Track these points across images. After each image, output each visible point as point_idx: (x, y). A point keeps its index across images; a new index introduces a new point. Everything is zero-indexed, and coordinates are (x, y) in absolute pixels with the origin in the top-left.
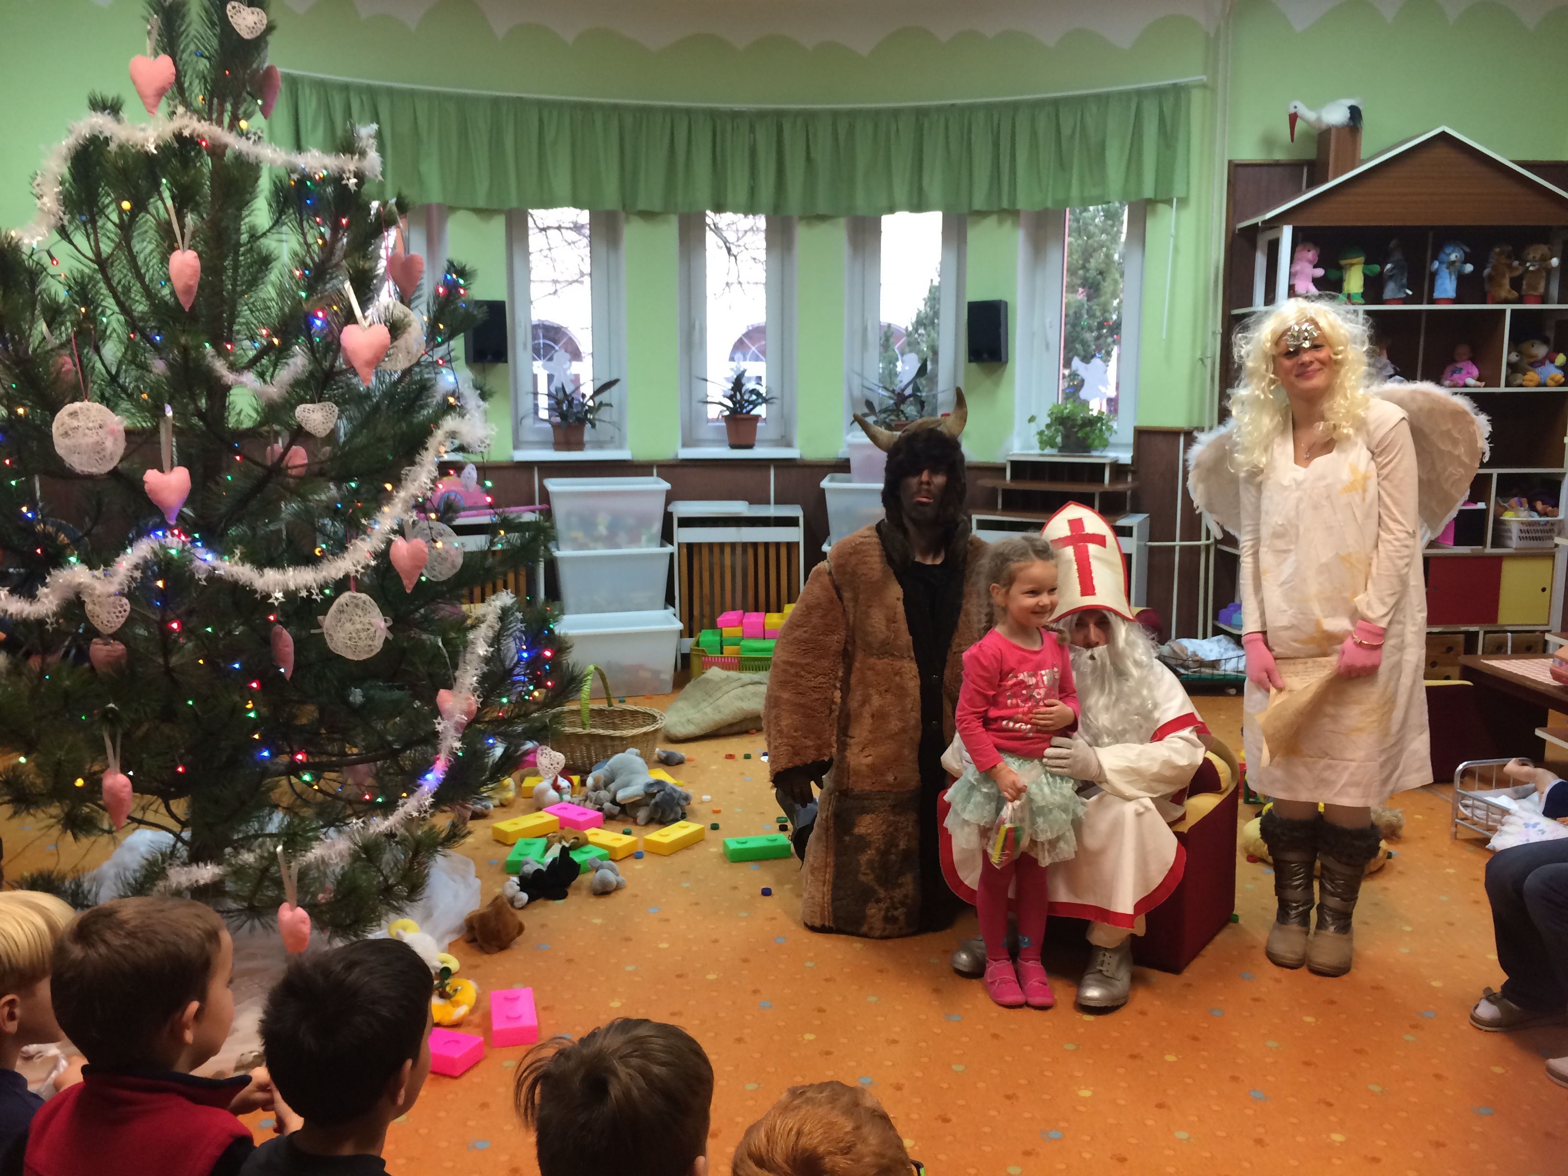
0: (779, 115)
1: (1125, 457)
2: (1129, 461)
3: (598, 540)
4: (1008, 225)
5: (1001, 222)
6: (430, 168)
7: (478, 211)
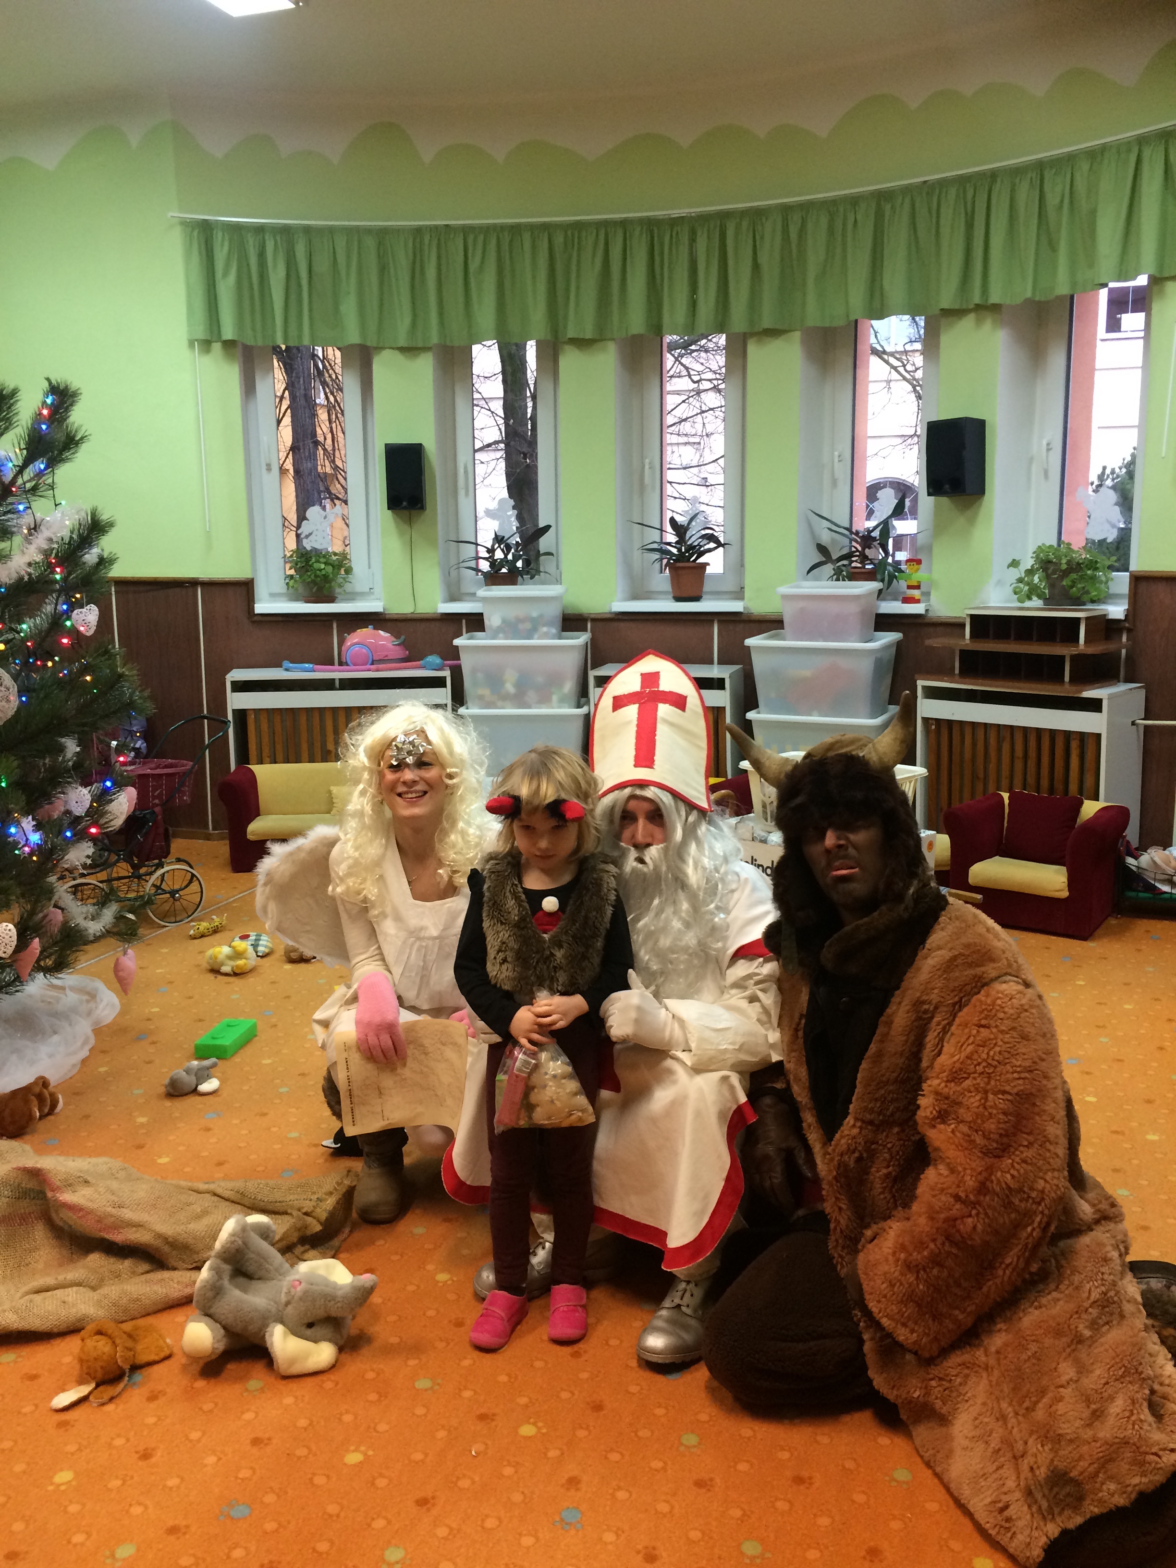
0: (724, 216)
1: (1117, 611)
2: (1121, 616)
3: (506, 698)
4: (988, 325)
5: (979, 322)
6: (349, 308)
7: (403, 350)
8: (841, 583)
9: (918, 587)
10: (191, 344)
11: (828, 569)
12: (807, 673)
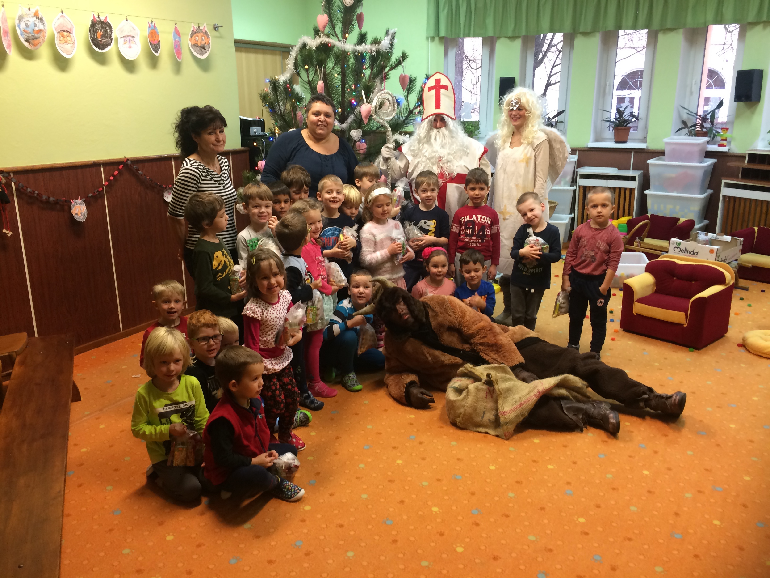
5: (765, 26)
6: (490, 21)
7: (509, 38)
8: (691, 137)
9: (726, 140)
10: (428, 38)
11: (686, 131)
12: (673, 175)
